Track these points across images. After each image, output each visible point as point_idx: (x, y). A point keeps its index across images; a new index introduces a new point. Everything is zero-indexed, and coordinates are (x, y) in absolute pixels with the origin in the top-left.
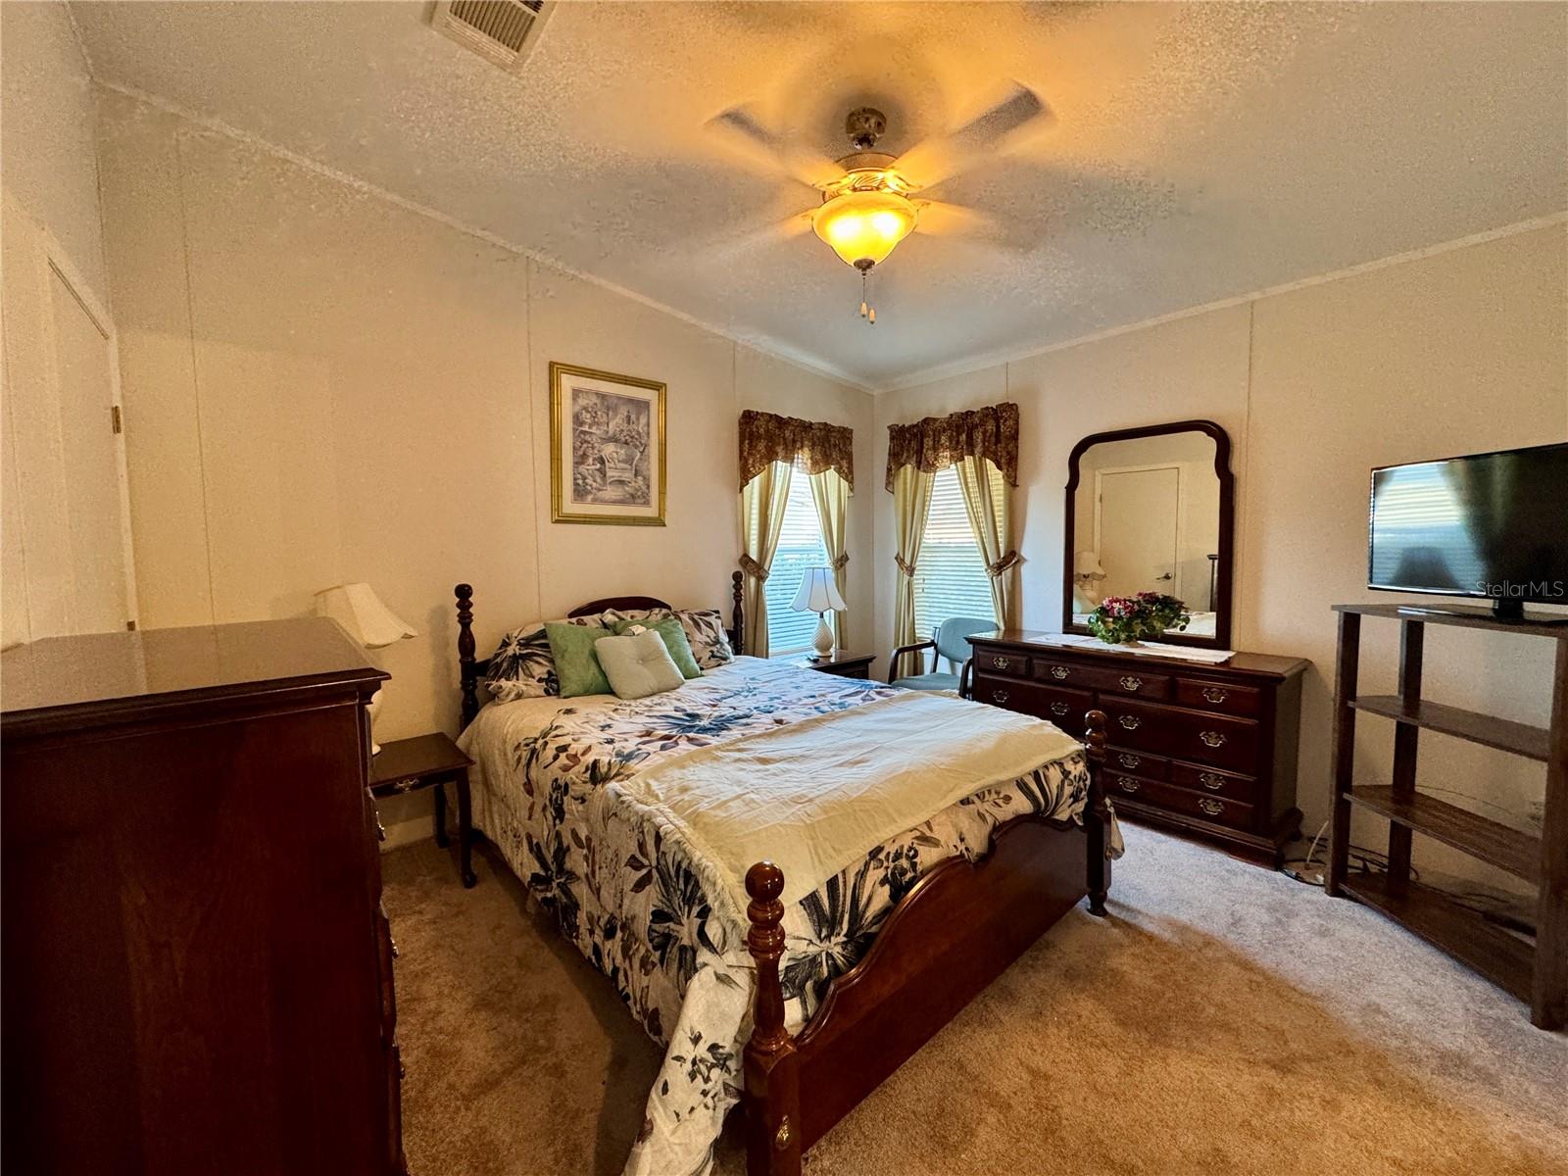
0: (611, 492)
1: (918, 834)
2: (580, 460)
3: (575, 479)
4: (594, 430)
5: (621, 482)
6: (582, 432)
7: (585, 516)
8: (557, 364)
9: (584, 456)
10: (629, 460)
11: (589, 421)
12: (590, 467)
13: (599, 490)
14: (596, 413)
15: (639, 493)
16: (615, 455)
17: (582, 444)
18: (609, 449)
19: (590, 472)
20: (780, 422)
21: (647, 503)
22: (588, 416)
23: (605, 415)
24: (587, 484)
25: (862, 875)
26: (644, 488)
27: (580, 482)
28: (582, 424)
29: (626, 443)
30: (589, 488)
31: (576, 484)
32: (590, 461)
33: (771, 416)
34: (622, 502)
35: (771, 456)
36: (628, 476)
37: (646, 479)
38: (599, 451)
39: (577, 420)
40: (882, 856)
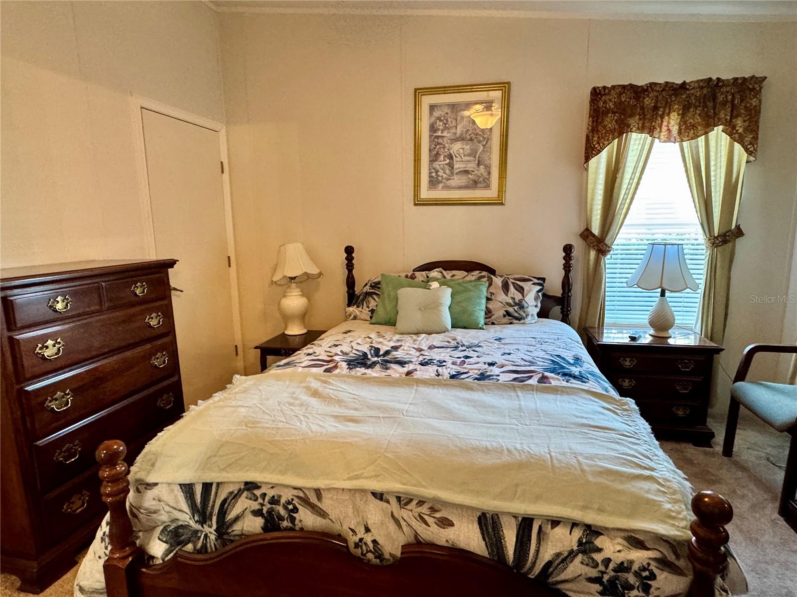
0: (457, 180)
1: (301, 495)
2: (434, 158)
3: (430, 173)
4: (445, 134)
5: (466, 172)
6: (438, 137)
7: (436, 200)
8: (419, 89)
9: (438, 154)
10: (473, 153)
11: (441, 128)
12: (442, 162)
13: (448, 179)
14: (447, 120)
15: (481, 179)
16: (461, 151)
17: (436, 145)
18: (457, 147)
19: (442, 166)
20: (637, 92)
21: (488, 186)
22: (441, 123)
23: (454, 122)
24: (439, 176)
25: (235, 496)
26: (485, 175)
27: (434, 174)
28: (435, 131)
29: (471, 140)
30: (440, 178)
31: (430, 177)
32: (442, 158)
33: (624, 87)
34: (466, 187)
35: (622, 129)
36: (471, 166)
37: (488, 168)
38: (449, 150)
39: (433, 129)
40: (258, 493)
